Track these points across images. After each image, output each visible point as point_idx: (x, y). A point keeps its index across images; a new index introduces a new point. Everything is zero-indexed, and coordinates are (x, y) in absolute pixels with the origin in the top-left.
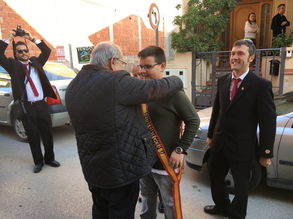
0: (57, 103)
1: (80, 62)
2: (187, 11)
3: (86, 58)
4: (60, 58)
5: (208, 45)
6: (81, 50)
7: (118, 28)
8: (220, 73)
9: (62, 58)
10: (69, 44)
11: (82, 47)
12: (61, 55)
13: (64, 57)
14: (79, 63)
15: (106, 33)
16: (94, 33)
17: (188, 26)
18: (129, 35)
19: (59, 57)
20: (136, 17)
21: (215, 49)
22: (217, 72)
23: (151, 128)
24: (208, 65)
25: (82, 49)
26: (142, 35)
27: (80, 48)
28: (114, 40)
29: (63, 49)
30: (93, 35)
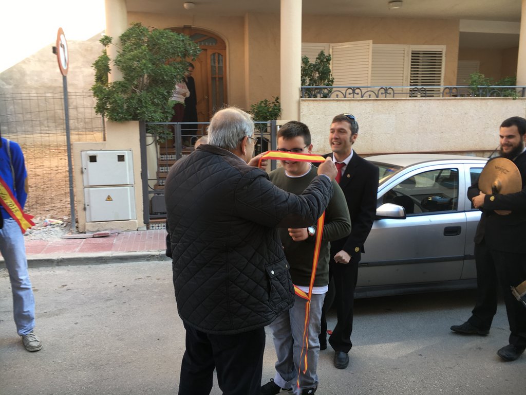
2: (120, 50)
17: (129, 76)
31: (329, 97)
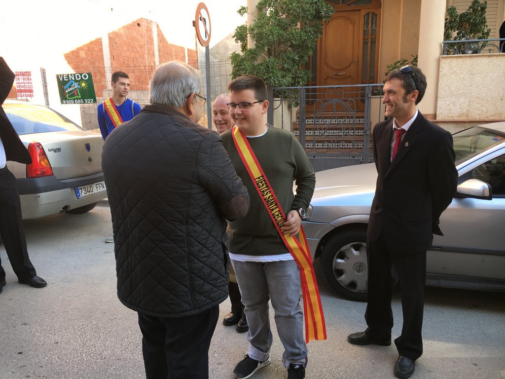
0: (46, 174)
1: (64, 101)
2: (256, 19)
3: (76, 94)
4: (23, 93)
5: (291, 75)
6: (66, 79)
7: (117, 40)
8: (312, 121)
9: (27, 93)
10: (41, 69)
11: (68, 75)
12: (24, 89)
13: (31, 91)
14: (62, 103)
15: (96, 49)
16: (74, 48)
17: (259, 43)
18: (138, 54)
19: (21, 91)
20: (149, 22)
21: (301, 83)
22: (307, 120)
23: (271, 198)
24: (290, 107)
25: (68, 78)
26: (160, 54)
27: (63, 75)
28: (112, 62)
29: (29, 77)
30: (73, 52)
31: (480, 53)
